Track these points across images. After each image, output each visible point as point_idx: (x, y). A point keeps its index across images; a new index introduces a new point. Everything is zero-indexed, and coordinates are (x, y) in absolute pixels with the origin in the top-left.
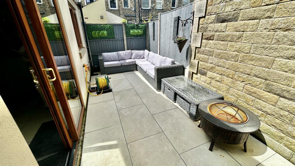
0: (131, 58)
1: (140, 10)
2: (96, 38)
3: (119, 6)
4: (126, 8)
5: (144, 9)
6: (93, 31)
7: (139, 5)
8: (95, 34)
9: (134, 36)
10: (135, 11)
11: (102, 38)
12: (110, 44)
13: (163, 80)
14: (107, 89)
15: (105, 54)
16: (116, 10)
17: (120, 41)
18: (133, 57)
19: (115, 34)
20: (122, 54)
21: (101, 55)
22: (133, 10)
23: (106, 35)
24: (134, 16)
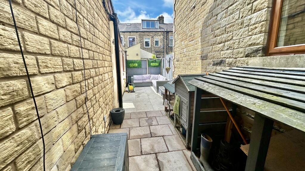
0: (150, 79)
1: (168, 47)
2: (132, 67)
3: (151, 45)
4: (157, 46)
5: (170, 47)
6: (130, 63)
7: (167, 44)
8: (131, 65)
9: (153, 66)
10: (163, 48)
11: (134, 67)
12: (139, 71)
13: (159, 87)
14: (133, 91)
15: (135, 76)
16: (149, 48)
17: (145, 69)
18: (151, 78)
19: (142, 65)
20: (145, 77)
21: (133, 76)
22: (162, 47)
23: (137, 66)
24: (162, 52)
